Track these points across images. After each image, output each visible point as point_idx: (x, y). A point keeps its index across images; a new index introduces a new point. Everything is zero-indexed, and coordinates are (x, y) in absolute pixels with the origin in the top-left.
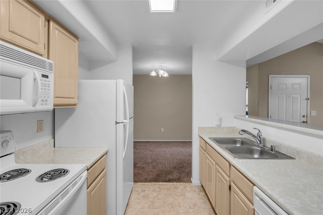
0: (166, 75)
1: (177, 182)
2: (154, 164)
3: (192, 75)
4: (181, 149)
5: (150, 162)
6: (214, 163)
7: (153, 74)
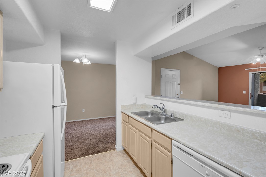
1: (104, 152)
2: (80, 141)
5: (76, 140)
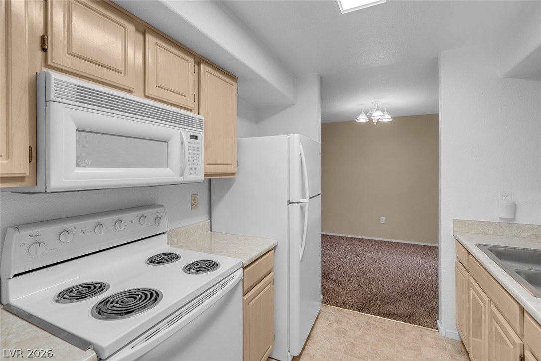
0: (387, 118)
1: (405, 322)
3: (437, 115)
4: (421, 261)
6: (486, 299)
7: (362, 119)
